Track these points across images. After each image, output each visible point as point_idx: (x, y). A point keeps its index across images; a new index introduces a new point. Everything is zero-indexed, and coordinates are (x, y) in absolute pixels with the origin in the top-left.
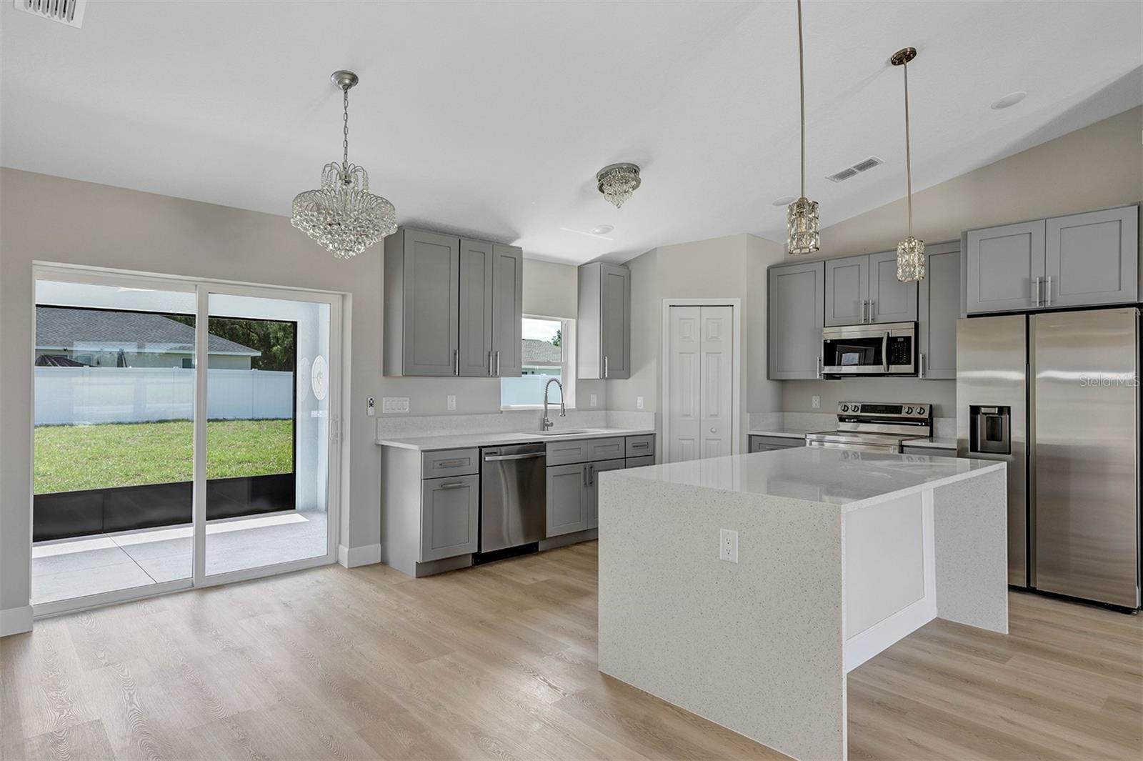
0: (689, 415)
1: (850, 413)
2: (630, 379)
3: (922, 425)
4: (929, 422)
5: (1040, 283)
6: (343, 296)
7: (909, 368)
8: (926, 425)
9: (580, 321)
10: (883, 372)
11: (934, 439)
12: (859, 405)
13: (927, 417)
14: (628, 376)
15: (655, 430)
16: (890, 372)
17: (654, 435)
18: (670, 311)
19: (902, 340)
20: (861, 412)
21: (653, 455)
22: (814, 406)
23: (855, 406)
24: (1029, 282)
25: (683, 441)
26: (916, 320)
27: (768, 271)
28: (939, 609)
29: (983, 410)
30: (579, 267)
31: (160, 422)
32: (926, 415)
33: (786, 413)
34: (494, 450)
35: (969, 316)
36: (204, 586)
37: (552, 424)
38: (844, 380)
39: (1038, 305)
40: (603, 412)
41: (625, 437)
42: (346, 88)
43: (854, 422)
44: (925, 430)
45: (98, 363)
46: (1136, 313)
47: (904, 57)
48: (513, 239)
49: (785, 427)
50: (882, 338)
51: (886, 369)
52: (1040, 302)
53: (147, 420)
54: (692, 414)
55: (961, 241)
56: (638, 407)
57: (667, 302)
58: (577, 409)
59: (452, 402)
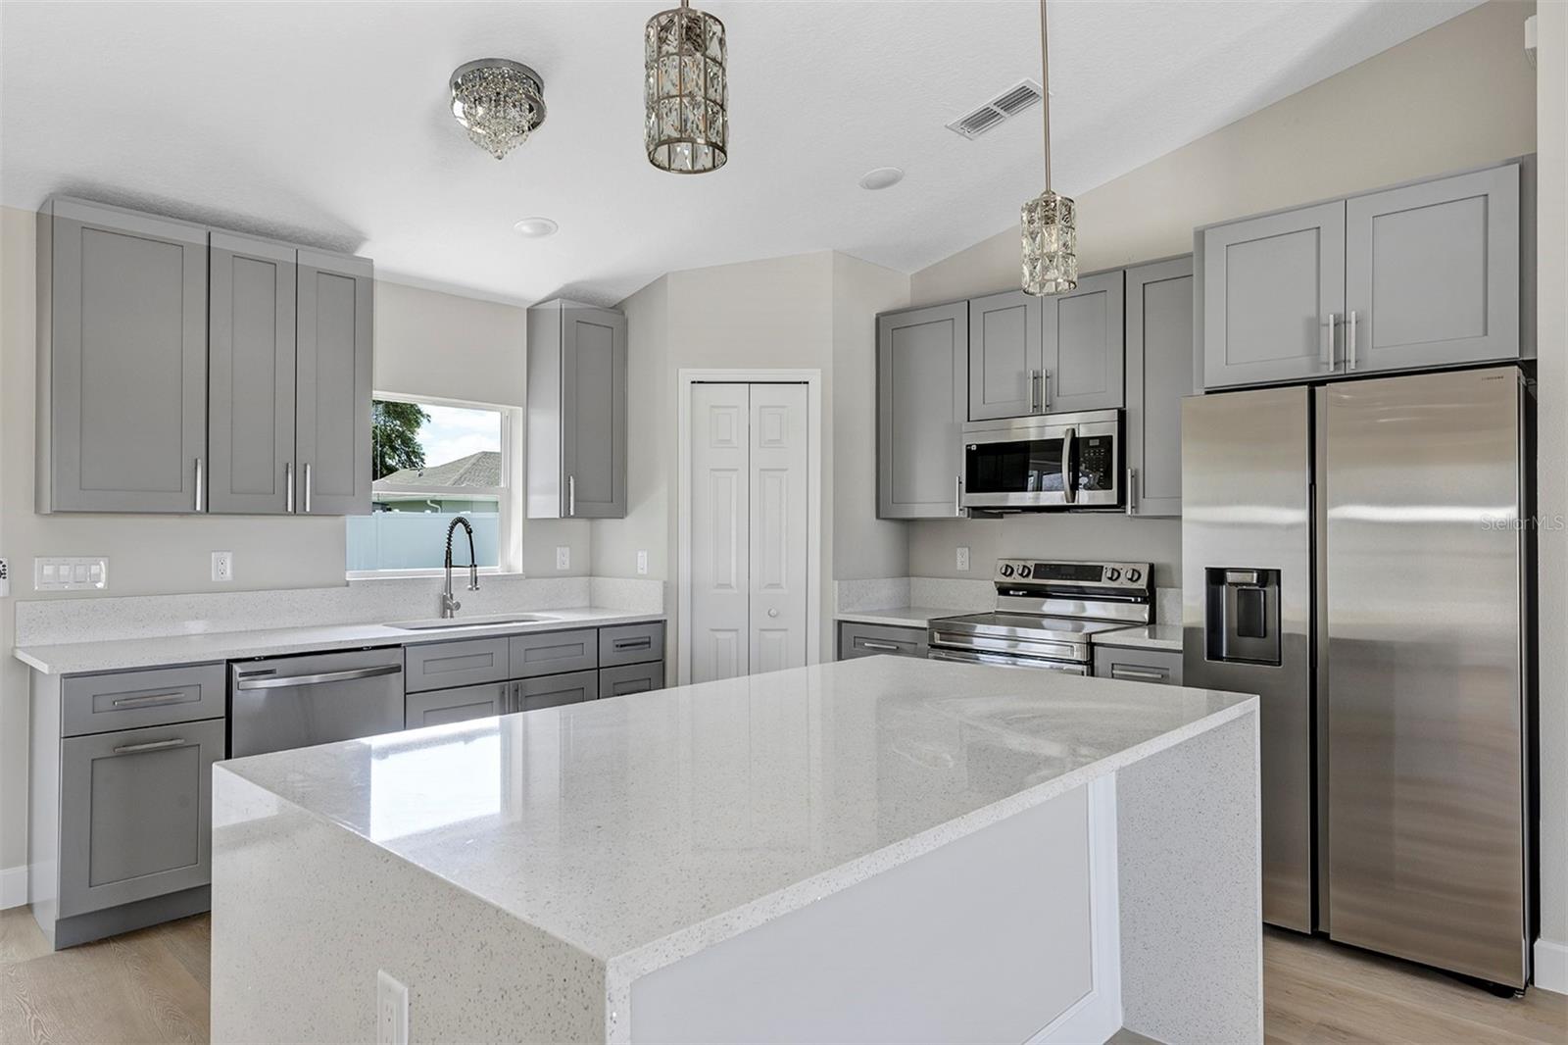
1: (1016, 579)
2: (628, 519)
3: (1136, 602)
4: (1149, 597)
5: (1335, 325)
7: (1109, 497)
8: (1144, 601)
9: (531, 410)
10: (1065, 503)
11: (1158, 627)
12: (1031, 565)
13: (1144, 587)
14: (621, 512)
15: (664, 613)
16: (1076, 503)
17: (662, 623)
18: (692, 389)
19: (1096, 443)
20: (1034, 577)
21: (661, 661)
22: (959, 566)
23: (1024, 567)
24: (1315, 325)
25: (719, 635)
26: (1121, 406)
27: (878, 320)
28: (1126, 1010)
29: (1231, 577)
30: (529, 311)
32: (1142, 584)
33: (912, 578)
34: (268, 665)
35: (1208, 393)
37: (458, 606)
38: (1007, 520)
39: (1332, 368)
40: (587, 579)
41: (598, 628)
43: (1023, 595)
44: (1142, 612)
46: (1519, 378)
49: (912, 605)
50: (1062, 441)
51: (1070, 500)
52: (1335, 364)
54: (733, 584)
55: (1194, 258)
56: (640, 571)
57: (687, 374)
58: (528, 575)
59: (223, 567)
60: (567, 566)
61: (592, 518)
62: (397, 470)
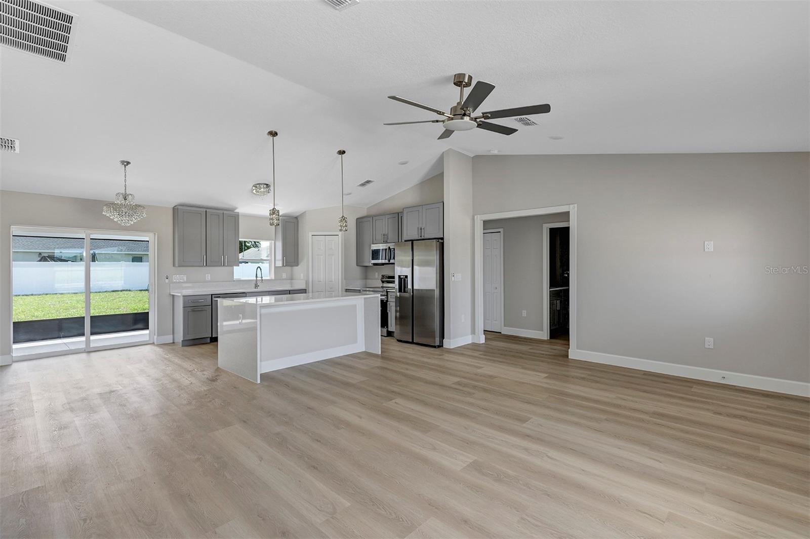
0: (320, 281)
2: (299, 266)
5: (421, 229)
6: (155, 234)
9: (276, 242)
12: (387, 276)
14: (297, 265)
15: (306, 288)
17: (306, 290)
18: (312, 237)
19: (393, 249)
20: (387, 279)
22: (373, 276)
24: (418, 229)
27: (357, 219)
28: (365, 348)
29: (402, 277)
31: (113, 291)
34: (219, 295)
35: (406, 242)
36: (89, 351)
37: (259, 286)
40: (290, 280)
41: (290, 291)
42: (125, 166)
43: (386, 283)
45: (81, 259)
46: (437, 241)
47: (342, 152)
48: (235, 210)
50: (387, 249)
51: (389, 261)
53: (105, 290)
56: (301, 278)
57: (310, 234)
58: (275, 280)
59: (208, 277)
60: (285, 277)
61: (292, 266)
62: (251, 247)
